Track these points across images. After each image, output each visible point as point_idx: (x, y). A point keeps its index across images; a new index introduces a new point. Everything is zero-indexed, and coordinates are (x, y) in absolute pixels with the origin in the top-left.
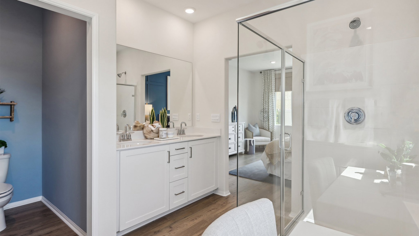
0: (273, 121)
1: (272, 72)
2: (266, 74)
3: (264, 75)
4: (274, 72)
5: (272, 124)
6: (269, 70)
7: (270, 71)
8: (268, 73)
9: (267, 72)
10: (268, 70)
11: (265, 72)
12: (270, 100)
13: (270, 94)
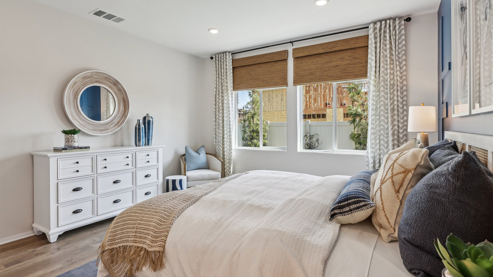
0: (230, 142)
1: (227, 57)
2: (218, 60)
3: (216, 63)
4: (231, 57)
5: (228, 147)
6: (223, 53)
7: (225, 54)
8: (222, 58)
9: (220, 56)
10: (221, 53)
11: (217, 56)
12: (225, 105)
13: (226, 94)
